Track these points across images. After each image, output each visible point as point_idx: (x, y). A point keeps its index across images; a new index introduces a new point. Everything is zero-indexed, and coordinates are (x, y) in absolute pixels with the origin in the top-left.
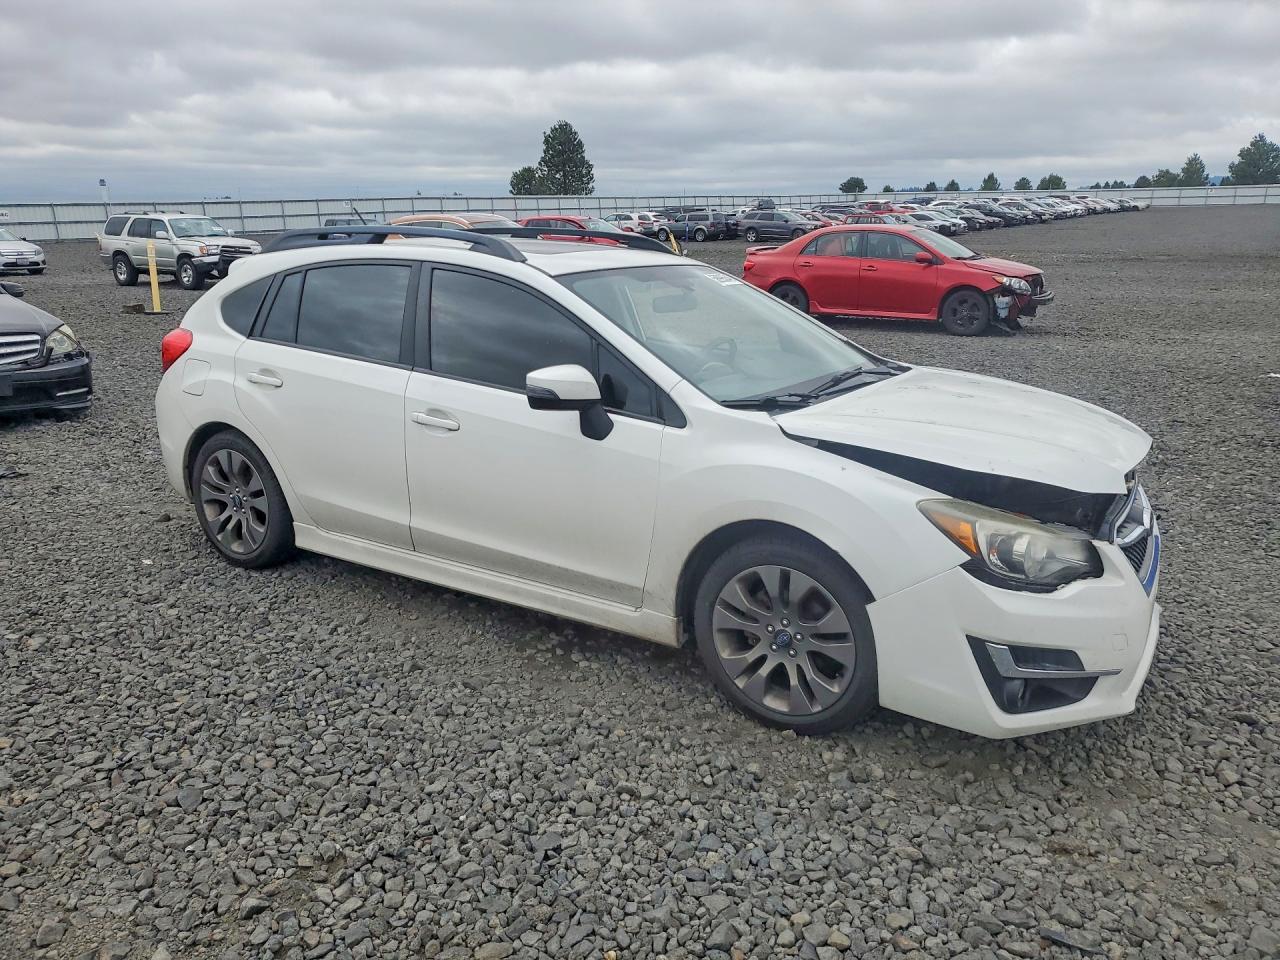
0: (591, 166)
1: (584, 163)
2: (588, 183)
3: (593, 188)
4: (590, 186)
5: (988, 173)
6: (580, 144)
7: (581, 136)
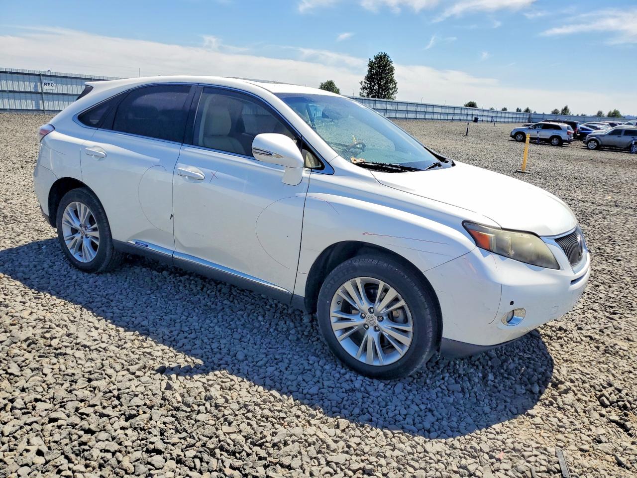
0: (396, 83)
1: (392, 81)
2: (392, 94)
3: (395, 97)
4: (393, 96)
5: (565, 106)
6: (392, 70)
7: (393, 65)
